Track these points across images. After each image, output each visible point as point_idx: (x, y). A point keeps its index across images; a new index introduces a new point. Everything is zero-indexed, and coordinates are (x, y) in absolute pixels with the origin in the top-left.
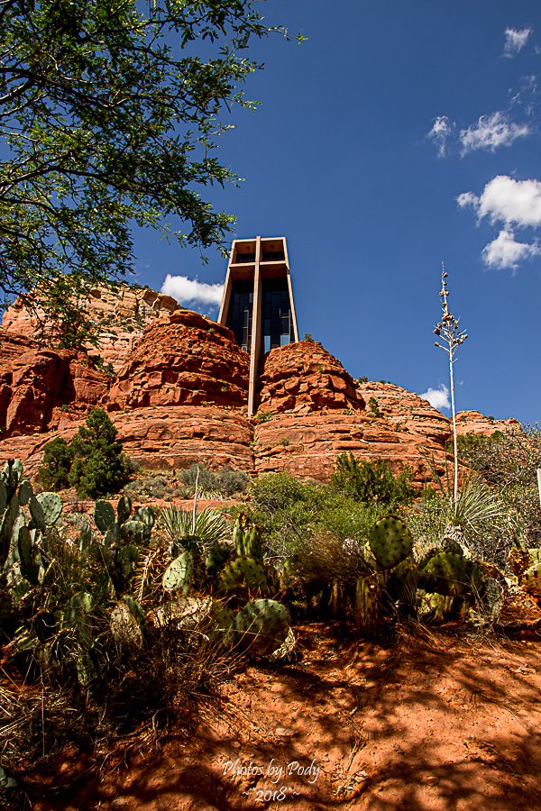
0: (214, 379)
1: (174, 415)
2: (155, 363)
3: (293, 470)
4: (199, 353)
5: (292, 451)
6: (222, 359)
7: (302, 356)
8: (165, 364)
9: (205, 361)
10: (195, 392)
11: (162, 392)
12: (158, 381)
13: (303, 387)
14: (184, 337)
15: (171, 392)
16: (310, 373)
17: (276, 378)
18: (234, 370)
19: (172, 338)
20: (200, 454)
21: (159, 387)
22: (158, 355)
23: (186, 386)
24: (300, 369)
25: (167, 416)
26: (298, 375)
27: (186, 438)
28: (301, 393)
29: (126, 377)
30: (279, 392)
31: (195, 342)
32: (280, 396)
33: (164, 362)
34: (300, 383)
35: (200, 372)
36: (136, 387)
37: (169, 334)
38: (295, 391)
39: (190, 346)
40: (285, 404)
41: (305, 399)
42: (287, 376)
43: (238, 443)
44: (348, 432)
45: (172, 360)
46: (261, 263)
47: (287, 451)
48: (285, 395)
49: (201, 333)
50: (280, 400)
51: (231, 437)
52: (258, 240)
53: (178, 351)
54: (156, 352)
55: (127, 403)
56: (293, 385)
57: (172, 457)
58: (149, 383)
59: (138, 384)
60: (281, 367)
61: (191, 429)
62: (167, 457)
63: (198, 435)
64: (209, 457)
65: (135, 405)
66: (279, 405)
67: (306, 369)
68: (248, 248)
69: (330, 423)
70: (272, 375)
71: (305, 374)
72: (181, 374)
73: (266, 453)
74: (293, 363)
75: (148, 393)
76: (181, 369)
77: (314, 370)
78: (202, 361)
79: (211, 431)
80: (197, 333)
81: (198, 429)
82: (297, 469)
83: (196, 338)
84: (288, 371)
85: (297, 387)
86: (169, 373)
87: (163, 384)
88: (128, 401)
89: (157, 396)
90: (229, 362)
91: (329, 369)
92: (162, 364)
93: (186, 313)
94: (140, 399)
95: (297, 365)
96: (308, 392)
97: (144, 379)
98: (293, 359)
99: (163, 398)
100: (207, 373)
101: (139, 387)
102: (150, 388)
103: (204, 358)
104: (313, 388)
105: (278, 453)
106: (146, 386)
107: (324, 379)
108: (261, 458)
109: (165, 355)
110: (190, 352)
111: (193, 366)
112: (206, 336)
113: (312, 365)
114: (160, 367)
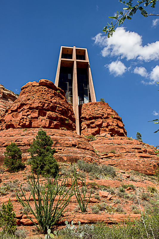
0: (63, 117)
1: (57, 134)
2: (35, 105)
3: (123, 166)
4: (56, 103)
5: (118, 157)
6: (65, 107)
7: (103, 109)
8: (40, 107)
9: (58, 107)
10: (55, 122)
11: (39, 120)
12: (36, 115)
13: (104, 124)
14: (48, 94)
15: (43, 121)
16: (107, 118)
17: (90, 119)
18: (69, 112)
19: (42, 94)
20: (79, 155)
21: (37, 118)
22: (36, 101)
23: (51, 119)
24: (103, 115)
25: (54, 134)
26: (102, 118)
27: (69, 147)
28: (103, 127)
29: (16, 111)
30: (92, 125)
31: (53, 97)
32: (92, 128)
33: (40, 105)
34: (103, 122)
35: (56, 112)
36: (23, 117)
37: (40, 91)
38: (100, 126)
39: (51, 99)
40: (96, 132)
41: (105, 130)
42: (96, 118)
43: (91, 150)
44: (140, 149)
45: (44, 105)
46: (77, 60)
47: (116, 156)
48: (95, 127)
49: (55, 92)
50: (92, 129)
51: (87, 148)
52: (74, 48)
53: (46, 100)
54: (35, 100)
55: (19, 124)
56: (99, 123)
57: (65, 156)
58: (31, 115)
59: (25, 115)
60: (93, 114)
61: (70, 142)
62: (63, 156)
63: (74, 146)
64: (84, 157)
65: (24, 126)
66: (93, 132)
67: (105, 116)
68: (68, 51)
69: (127, 144)
70: (87, 117)
71: (105, 118)
72: (48, 113)
73: (105, 156)
74: (99, 112)
75: (31, 120)
76: (48, 110)
77: (109, 117)
78: (57, 107)
79: (79, 144)
80: (53, 92)
81: (73, 143)
82: (124, 165)
83: (53, 95)
84: (97, 116)
85: (101, 124)
86: (42, 111)
87: (39, 117)
88: (20, 123)
89: (36, 122)
90: (67, 108)
91: (116, 117)
92: (38, 107)
93: (48, 81)
94: (27, 123)
95: (101, 113)
96: (107, 127)
97: (28, 113)
98: (98, 110)
99: (39, 123)
100: (59, 113)
101: (25, 117)
102: (32, 118)
103: (58, 106)
104: (110, 125)
105: (112, 157)
106: (29, 116)
107: (115, 122)
108: (102, 159)
109: (40, 102)
110: (51, 102)
111: (53, 109)
112: (57, 94)
113: (108, 114)
114: (37, 108)
